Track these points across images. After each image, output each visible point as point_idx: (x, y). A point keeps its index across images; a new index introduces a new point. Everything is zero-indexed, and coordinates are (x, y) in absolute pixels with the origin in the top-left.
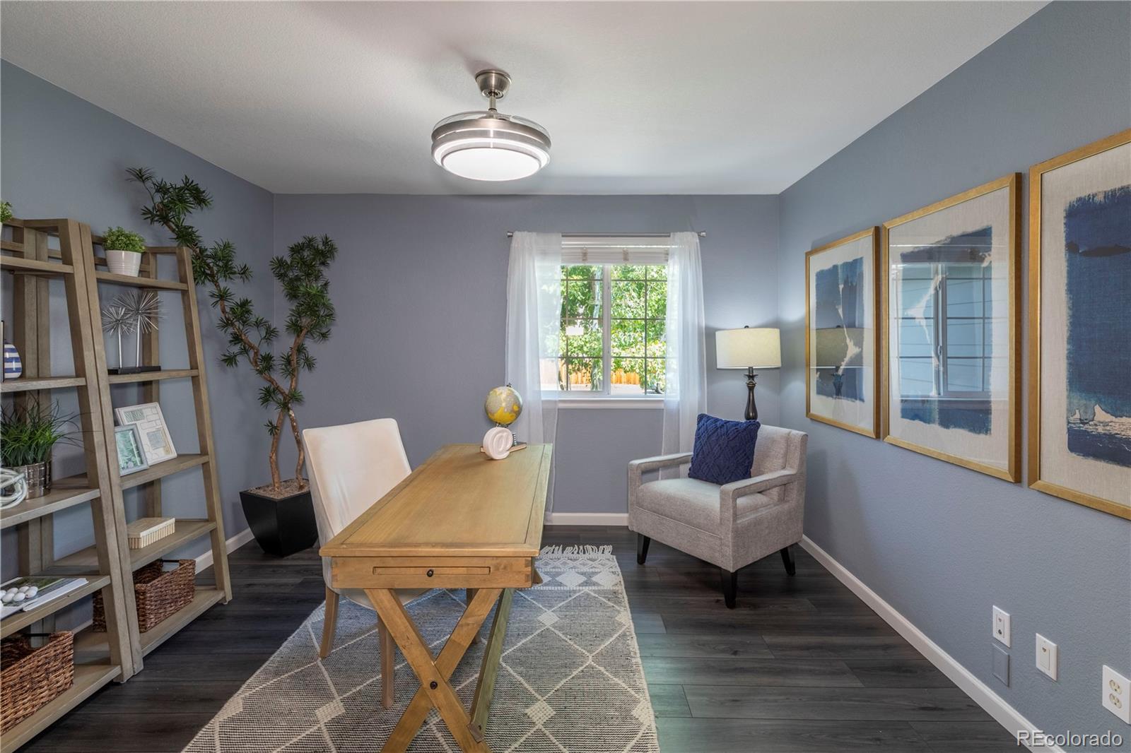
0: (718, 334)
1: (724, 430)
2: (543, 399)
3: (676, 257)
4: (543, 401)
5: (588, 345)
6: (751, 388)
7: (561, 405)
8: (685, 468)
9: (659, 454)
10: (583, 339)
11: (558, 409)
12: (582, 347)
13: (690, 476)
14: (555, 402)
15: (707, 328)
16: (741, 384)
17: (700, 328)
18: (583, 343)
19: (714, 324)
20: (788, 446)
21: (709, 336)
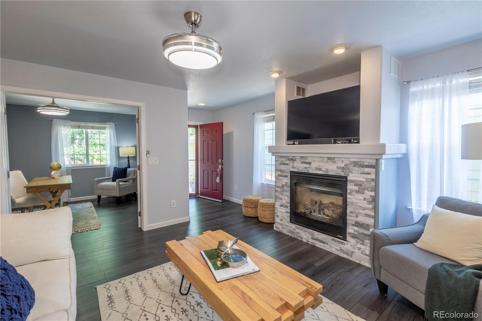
0: (120, 148)
1: (119, 170)
2: (66, 166)
3: (108, 128)
4: (66, 167)
5: (81, 151)
6: (129, 161)
7: (73, 168)
8: (111, 180)
9: (105, 177)
10: (79, 150)
11: (72, 169)
12: (79, 152)
13: (112, 181)
14: (70, 167)
15: (117, 147)
16: (126, 160)
17: (115, 147)
18: (79, 151)
19: (119, 145)
20: (134, 172)
21: (118, 148)
